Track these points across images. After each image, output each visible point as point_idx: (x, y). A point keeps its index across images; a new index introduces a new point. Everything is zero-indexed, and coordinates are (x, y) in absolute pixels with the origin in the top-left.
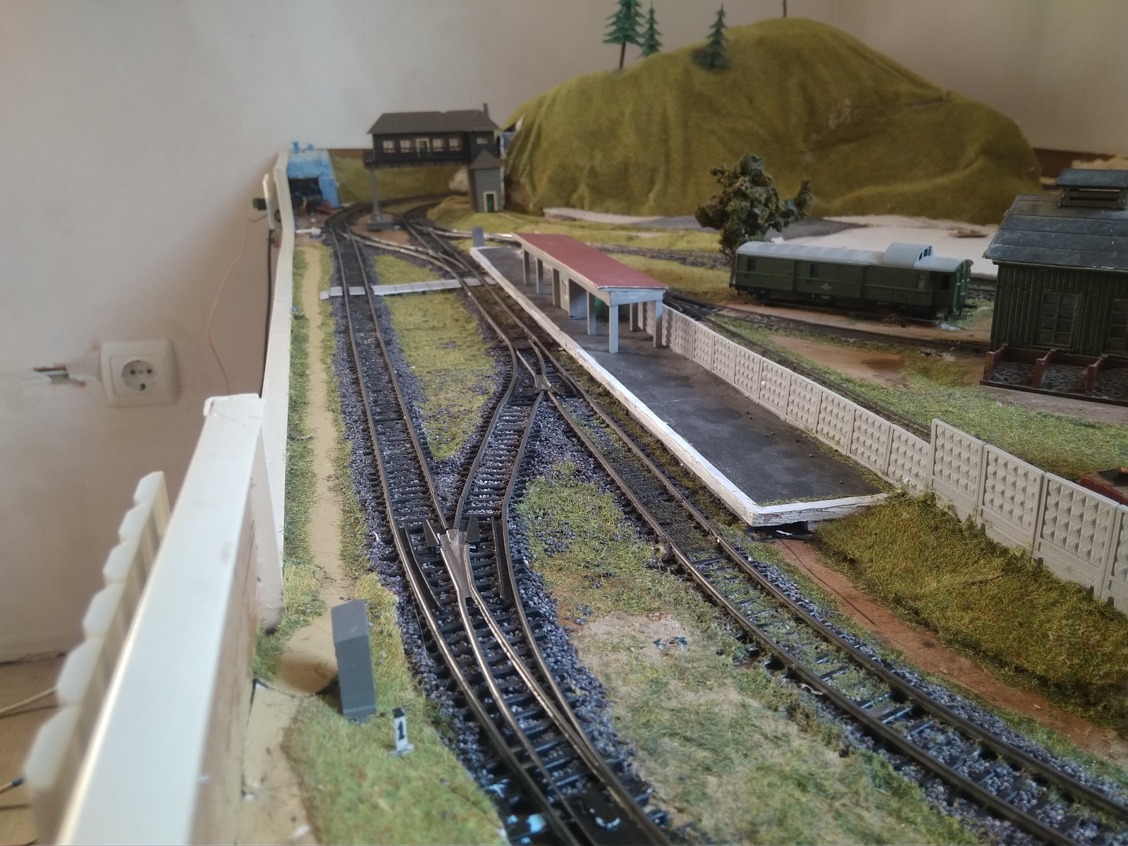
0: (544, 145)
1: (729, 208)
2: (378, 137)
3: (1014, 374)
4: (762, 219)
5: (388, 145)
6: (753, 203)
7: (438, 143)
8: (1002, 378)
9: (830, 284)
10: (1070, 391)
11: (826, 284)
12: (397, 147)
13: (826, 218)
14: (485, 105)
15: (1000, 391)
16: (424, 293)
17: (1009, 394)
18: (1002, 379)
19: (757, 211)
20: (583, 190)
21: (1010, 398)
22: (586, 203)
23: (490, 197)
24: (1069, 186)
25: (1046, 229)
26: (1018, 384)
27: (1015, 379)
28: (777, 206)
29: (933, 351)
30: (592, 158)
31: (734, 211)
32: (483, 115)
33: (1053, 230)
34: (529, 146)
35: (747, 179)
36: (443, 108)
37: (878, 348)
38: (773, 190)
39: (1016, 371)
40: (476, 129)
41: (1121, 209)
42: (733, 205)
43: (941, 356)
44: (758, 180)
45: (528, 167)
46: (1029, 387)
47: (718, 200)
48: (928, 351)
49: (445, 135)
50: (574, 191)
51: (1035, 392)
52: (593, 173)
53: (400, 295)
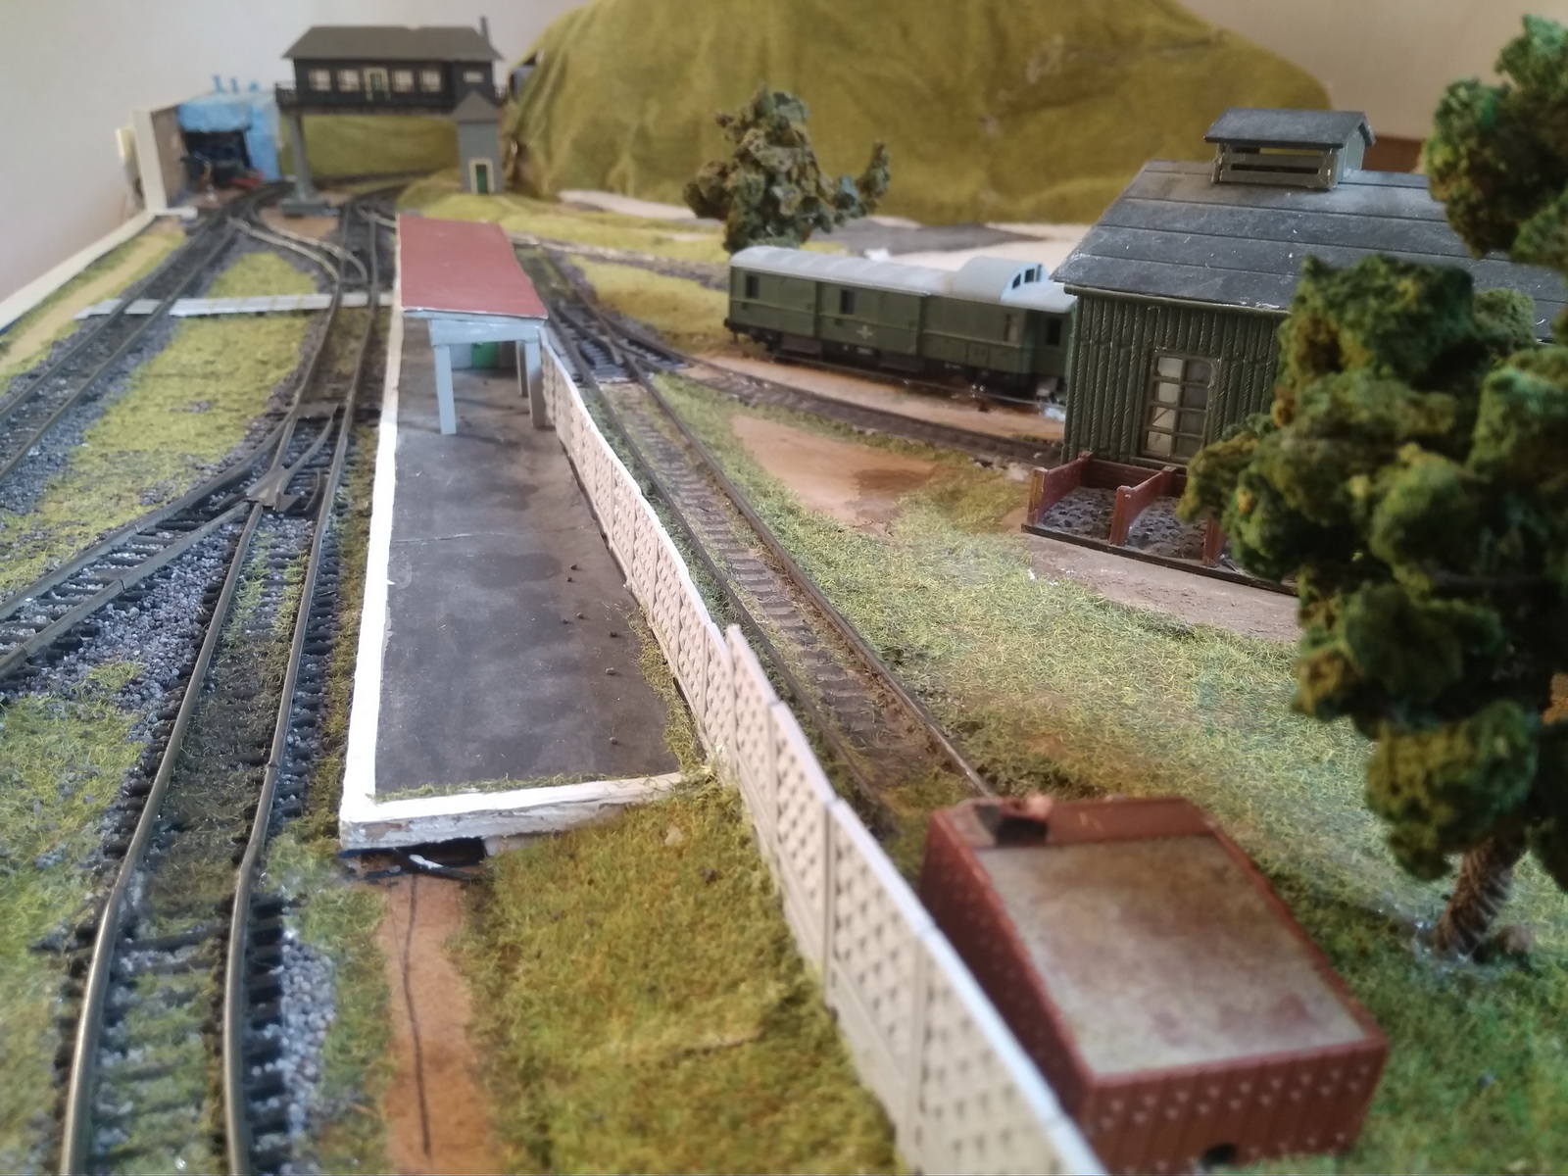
0: (570, 87)
1: (729, 184)
2: (303, 63)
3: (1085, 513)
4: (788, 206)
5: (321, 79)
6: (772, 178)
7: (404, 80)
8: (1062, 519)
9: (871, 327)
10: (1178, 554)
11: (865, 328)
12: (335, 82)
13: (991, 225)
14: (484, 21)
15: (1052, 548)
16: (260, 314)
17: (1064, 553)
18: (1062, 522)
19: (778, 191)
20: (626, 164)
21: (1061, 563)
22: (631, 185)
23: (481, 170)
24: (1230, 141)
25: (1178, 226)
26: (1087, 533)
27: (1085, 523)
28: (818, 187)
29: (996, 459)
30: (642, 111)
31: (736, 189)
32: (477, 38)
33: (1190, 229)
34: (547, 90)
35: (761, 132)
36: (413, 22)
37: (906, 448)
38: (811, 155)
39: (1091, 508)
40: (464, 56)
41: (1322, 189)
42: (735, 179)
43: (1005, 468)
44: (780, 136)
45: (543, 124)
46: (1105, 542)
47: (717, 169)
48: (988, 458)
49: (416, 66)
50: (612, 164)
51: (1115, 552)
52: (643, 135)
53: (215, 316)
